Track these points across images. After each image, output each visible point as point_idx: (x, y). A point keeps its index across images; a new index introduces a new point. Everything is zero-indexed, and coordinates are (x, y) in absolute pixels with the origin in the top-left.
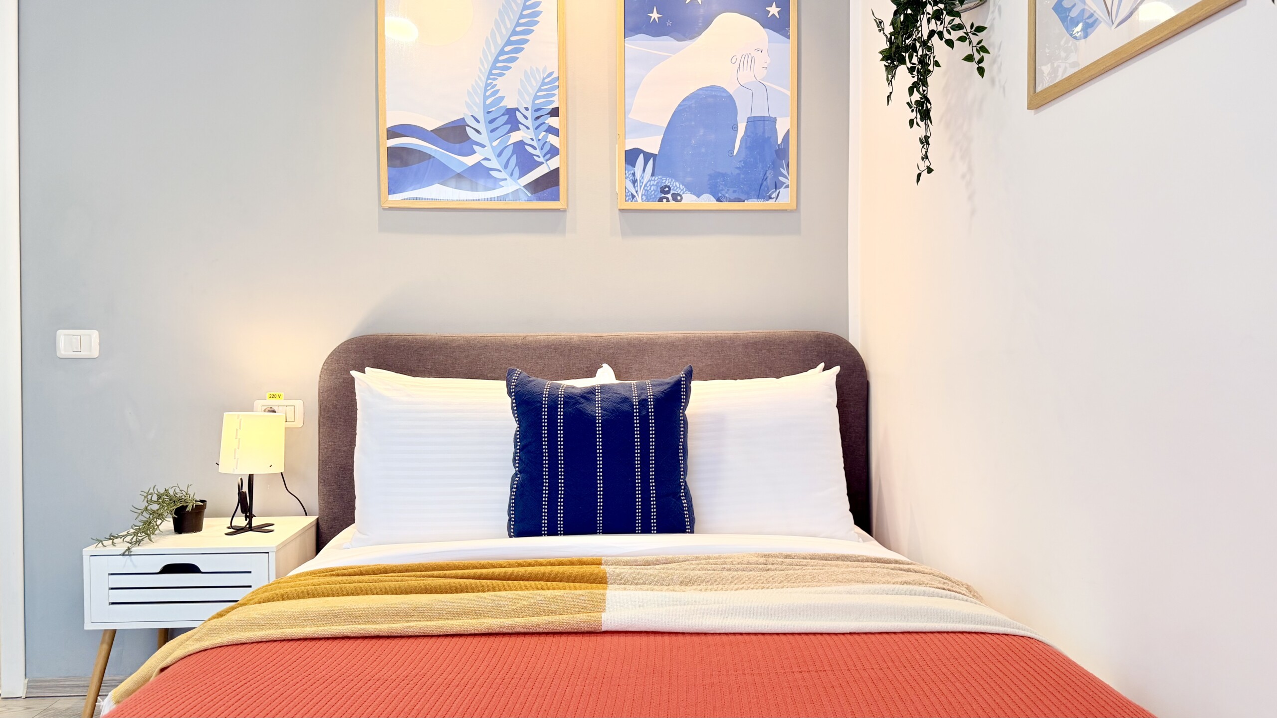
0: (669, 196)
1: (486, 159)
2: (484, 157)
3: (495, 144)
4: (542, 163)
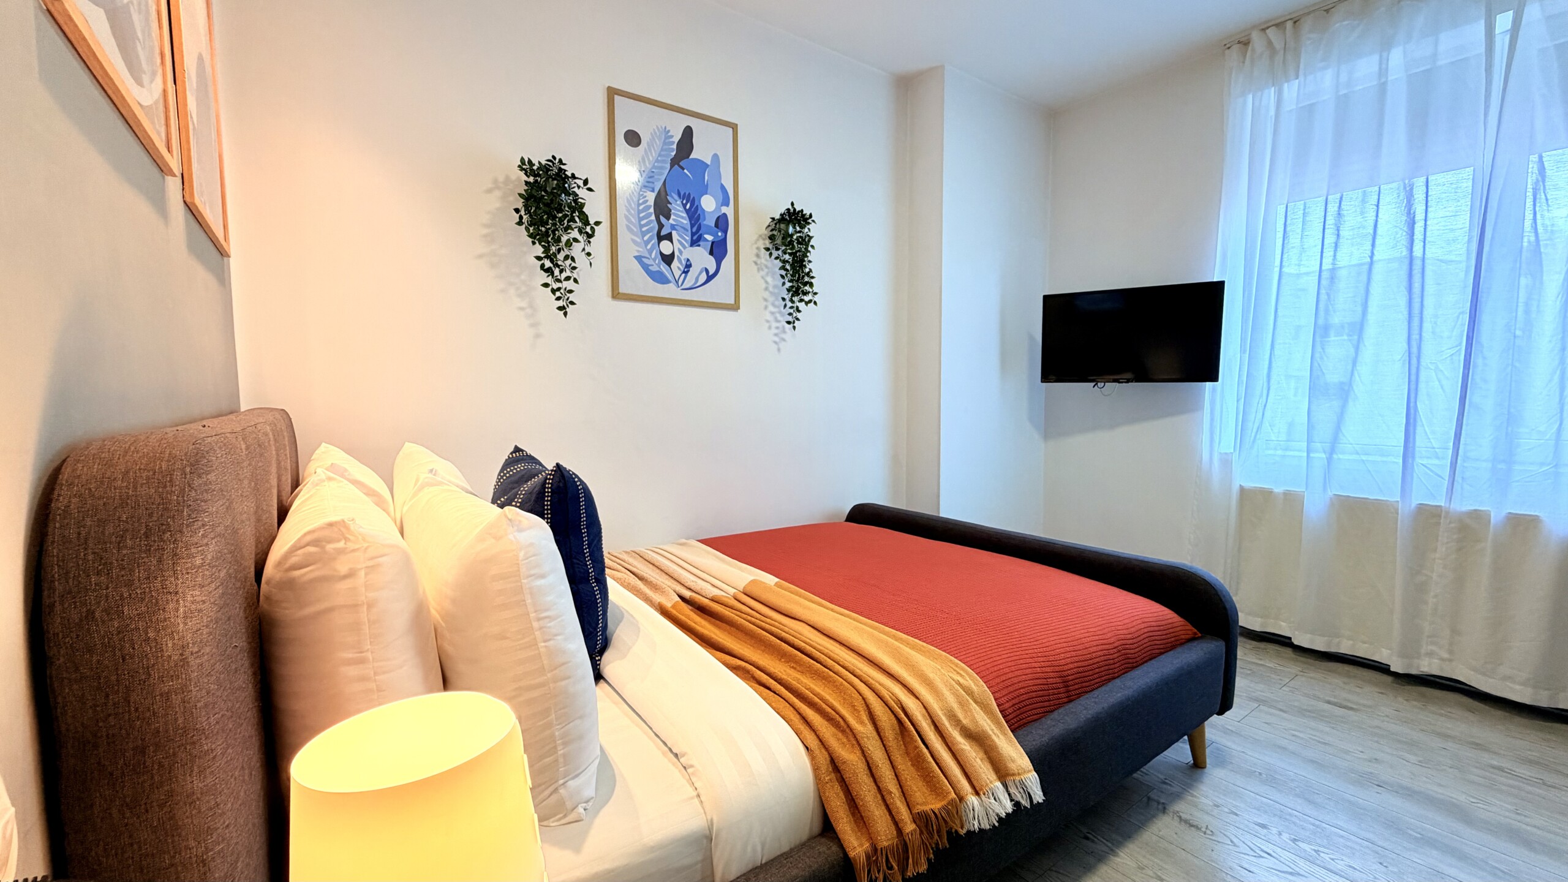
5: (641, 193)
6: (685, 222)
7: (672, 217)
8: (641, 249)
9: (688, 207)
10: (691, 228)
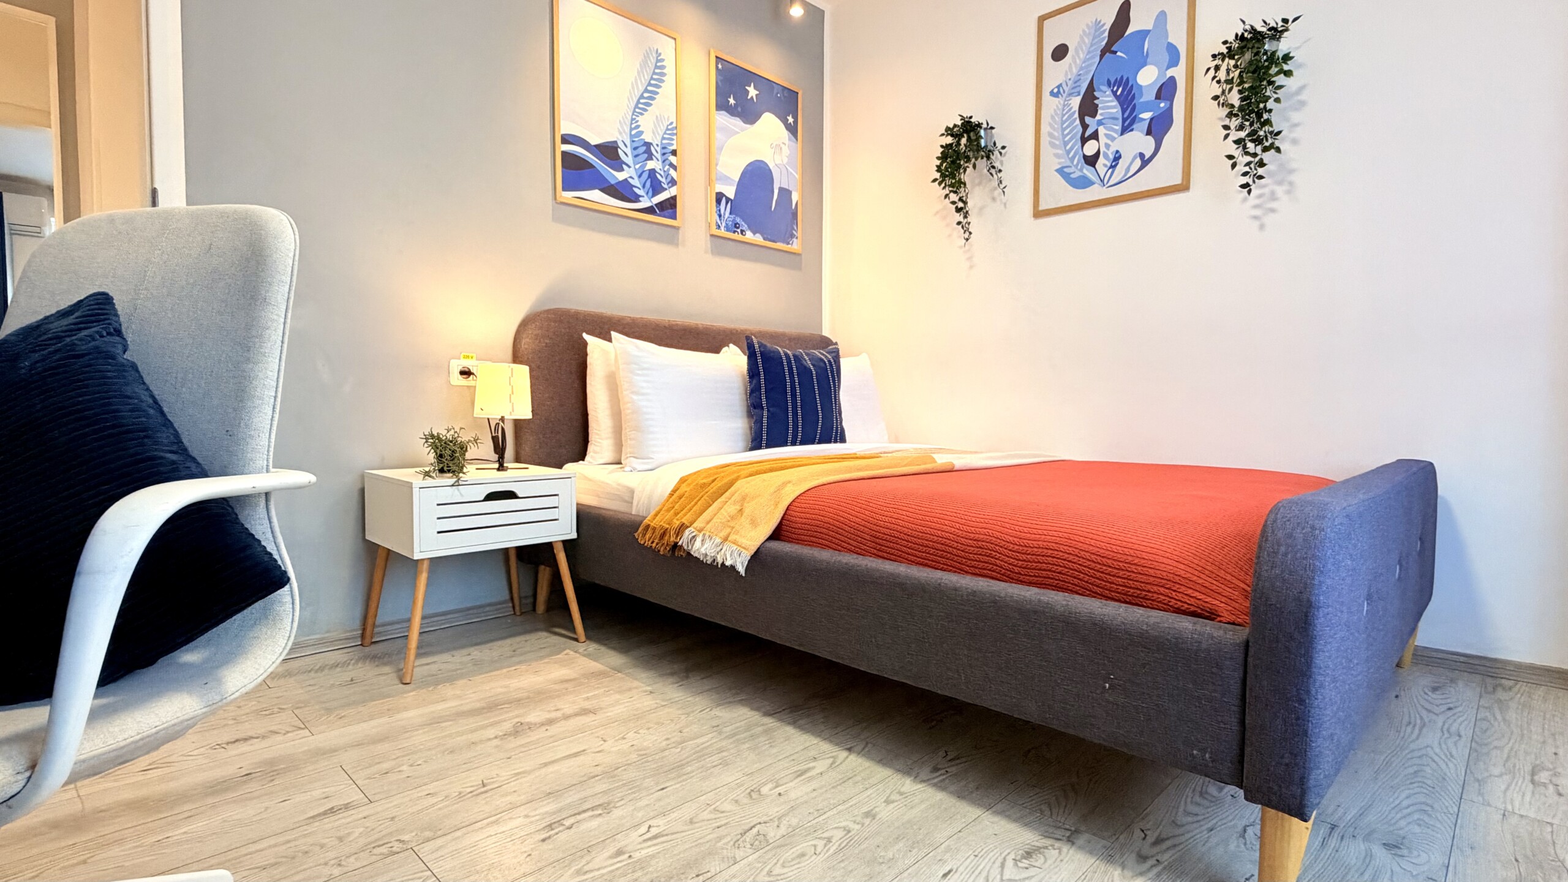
0: (739, 230)
1: (631, 177)
2: (629, 176)
3: (637, 166)
4: (666, 189)
5: (1066, 102)
6: (1114, 110)
7: (1100, 112)
8: (1063, 160)
9: (1119, 93)
10: (1123, 114)
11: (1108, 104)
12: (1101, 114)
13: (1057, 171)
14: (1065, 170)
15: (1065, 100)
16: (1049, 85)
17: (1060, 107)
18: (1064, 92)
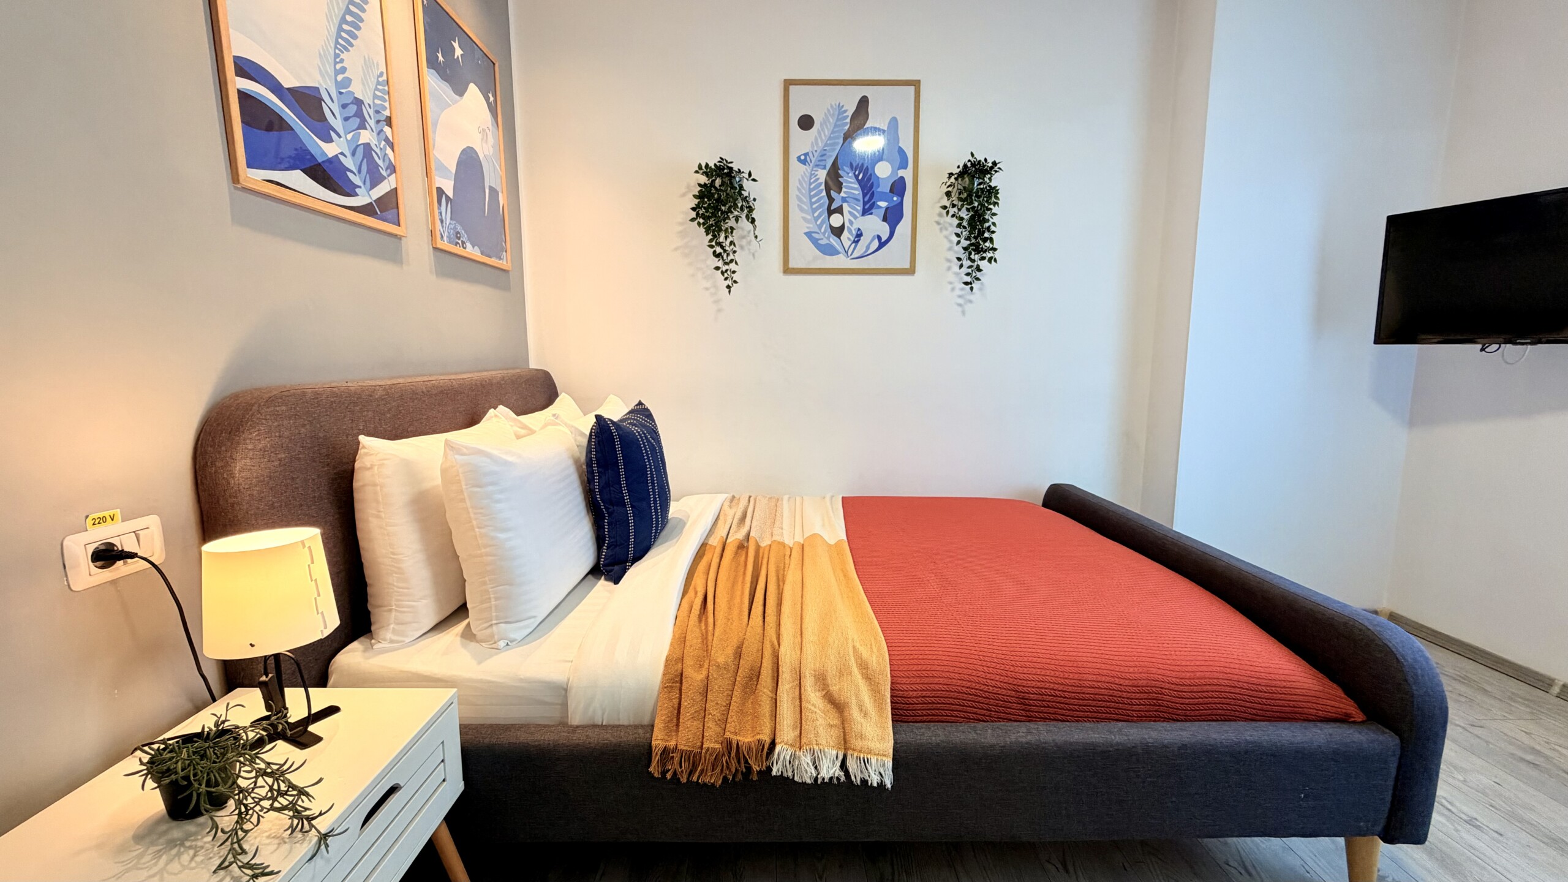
0: (460, 241)
1: (342, 153)
2: (340, 151)
3: (349, 136)
4: (385, 178)
5: (813, 172)
6: (857, 192)
7: (844, 190)
8: (811, 226)
9: (860, 177)
10: (864, 198)
11: (851, 186)
12: (845, 192)
13: (805, 233)
14: (813, 235)
15: (812, 170)
16: (795, 152)
17: (808, 175)
18: (811, 162)
